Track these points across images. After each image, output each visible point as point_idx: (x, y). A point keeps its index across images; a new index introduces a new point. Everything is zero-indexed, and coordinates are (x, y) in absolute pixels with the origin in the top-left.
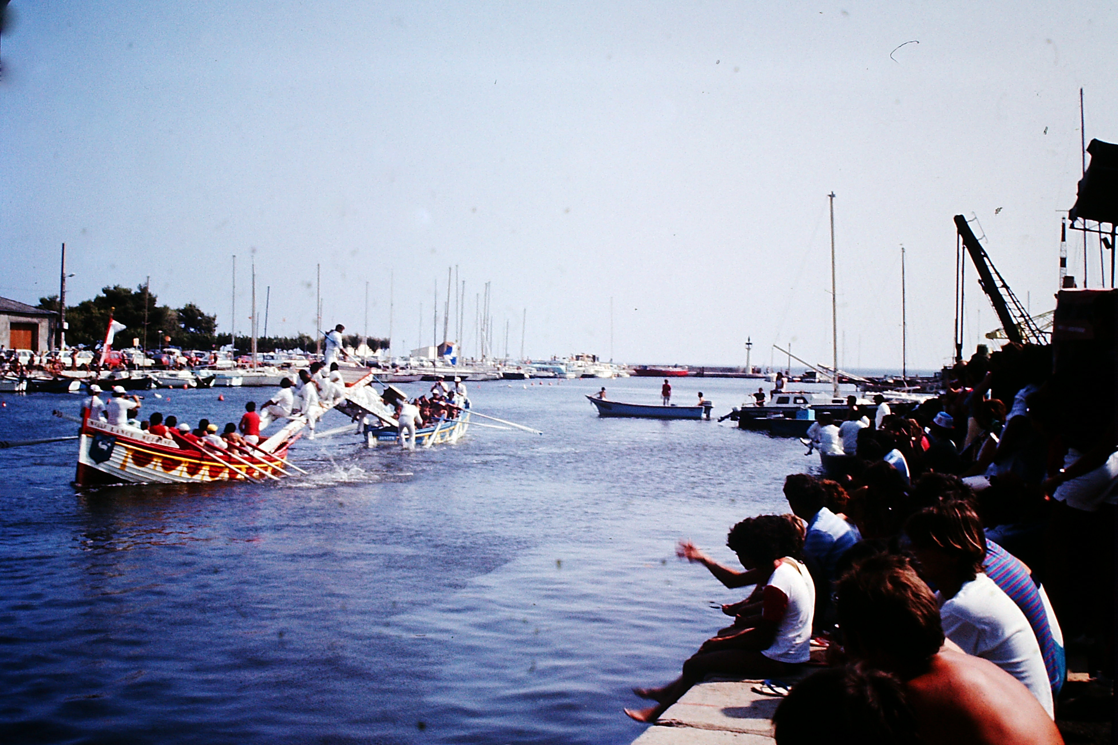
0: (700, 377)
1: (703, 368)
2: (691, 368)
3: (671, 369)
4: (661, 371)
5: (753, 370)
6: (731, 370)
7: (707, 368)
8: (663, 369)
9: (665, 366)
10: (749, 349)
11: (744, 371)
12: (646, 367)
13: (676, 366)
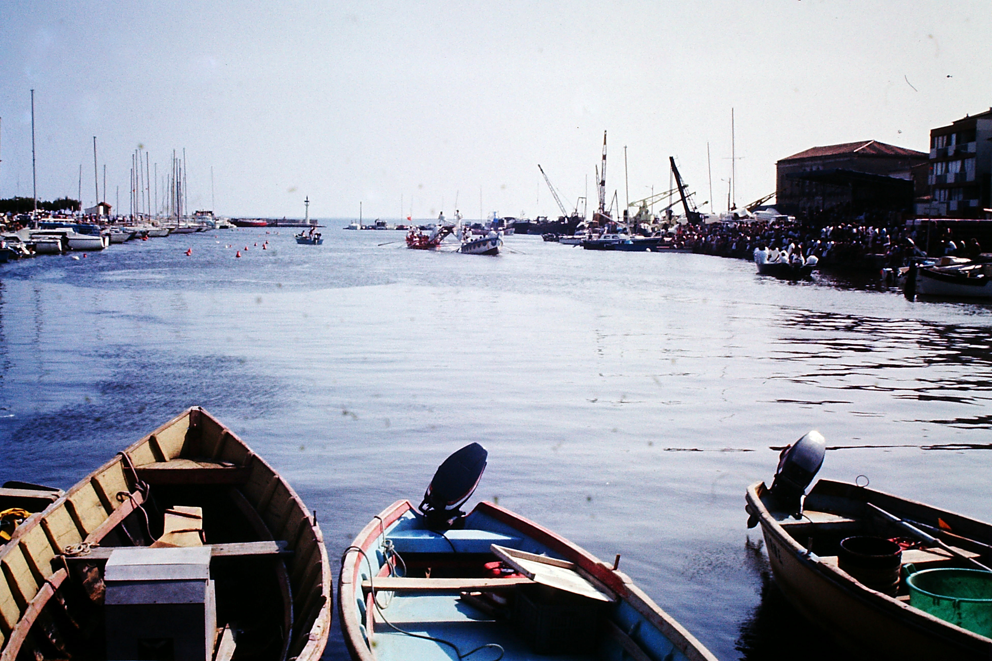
0: (274, 226)
1: (277, 220)
2: (268, 220)
3: (255, 221)
4: (248, 223)
5: (312, 221)
6: (294, 221)
7: (280, 220)
8: (249, 221)
9: (250, 219)
10: (307, 205)
11: (304, 221)
12: (237, 220)
13: (259, 219)
